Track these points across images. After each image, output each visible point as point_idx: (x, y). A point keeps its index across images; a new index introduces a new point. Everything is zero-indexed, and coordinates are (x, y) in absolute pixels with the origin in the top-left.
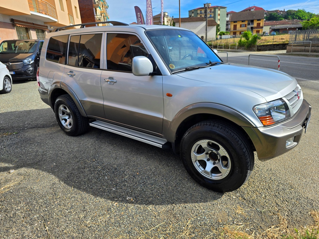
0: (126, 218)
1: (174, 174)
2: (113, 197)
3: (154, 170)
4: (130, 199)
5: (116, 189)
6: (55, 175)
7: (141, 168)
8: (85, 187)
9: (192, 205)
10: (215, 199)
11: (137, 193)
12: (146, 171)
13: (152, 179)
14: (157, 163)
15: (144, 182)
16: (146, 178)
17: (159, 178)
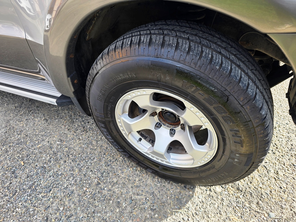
1: (95, 150)
3: (56, 148)
7: (32, 146)
10: (180, 203)
12: (41, 153)
13: (51, 173)
14: (65, 126)
15: (33, 184)
16: (37, 174)
17: (65, 168)
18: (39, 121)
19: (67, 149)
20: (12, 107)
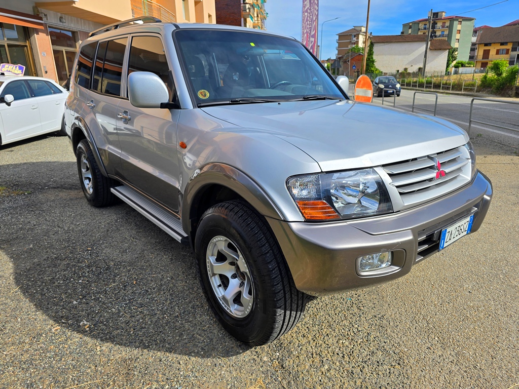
0: (49, 357)
1: (192, 294)
2: (62, 317)
3: (165, 282)
4: (85, 325)
5: (80, 303)
6: (14, 264)
7: (149, 274)
8: (36, 290)
9: (177, 358)
11: (104, 317)
12: (152, 281)
13: (149, 297)
14: (182, 269)
15: (133, 299)
16: (140, 293)
17: (161, 297)
18: (166, 259)
19: (172, 285)
20: (153, 241)
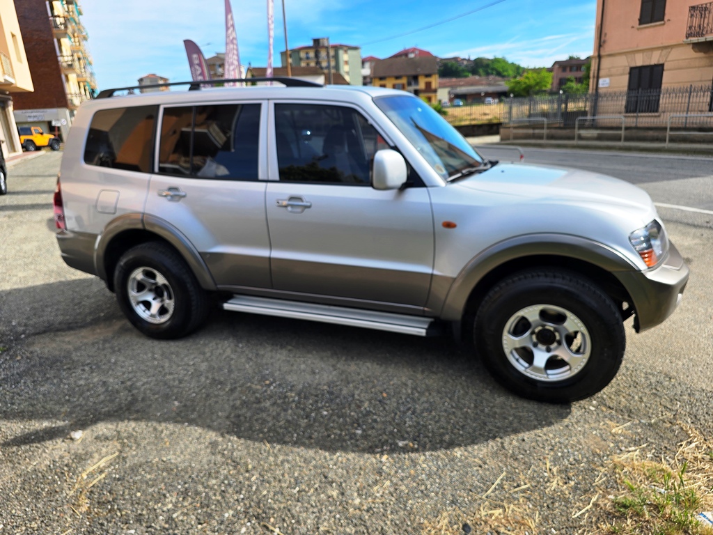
0: (427, 479)
2: (370, 447)
3: (412, 384)
4: (406, 445)
5: (364, 430)
8: (293, 436)
10: (563, 417)
14: (407, 369)
18: (372, 365)
